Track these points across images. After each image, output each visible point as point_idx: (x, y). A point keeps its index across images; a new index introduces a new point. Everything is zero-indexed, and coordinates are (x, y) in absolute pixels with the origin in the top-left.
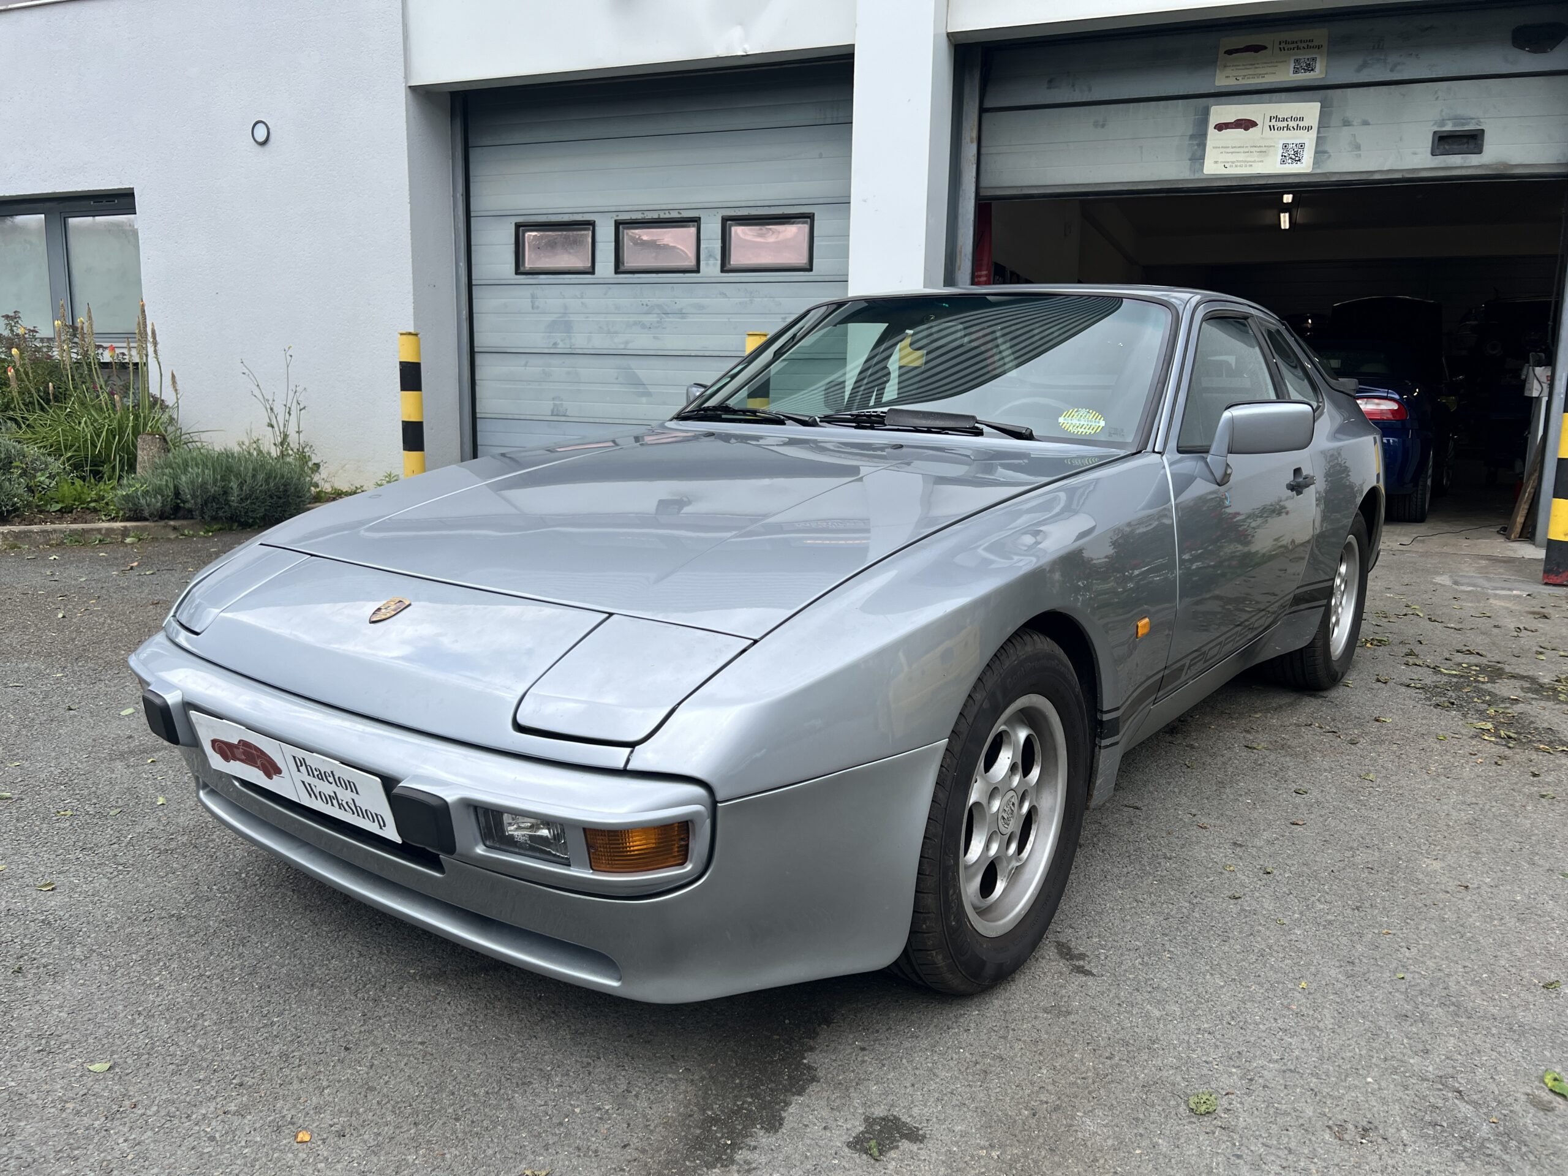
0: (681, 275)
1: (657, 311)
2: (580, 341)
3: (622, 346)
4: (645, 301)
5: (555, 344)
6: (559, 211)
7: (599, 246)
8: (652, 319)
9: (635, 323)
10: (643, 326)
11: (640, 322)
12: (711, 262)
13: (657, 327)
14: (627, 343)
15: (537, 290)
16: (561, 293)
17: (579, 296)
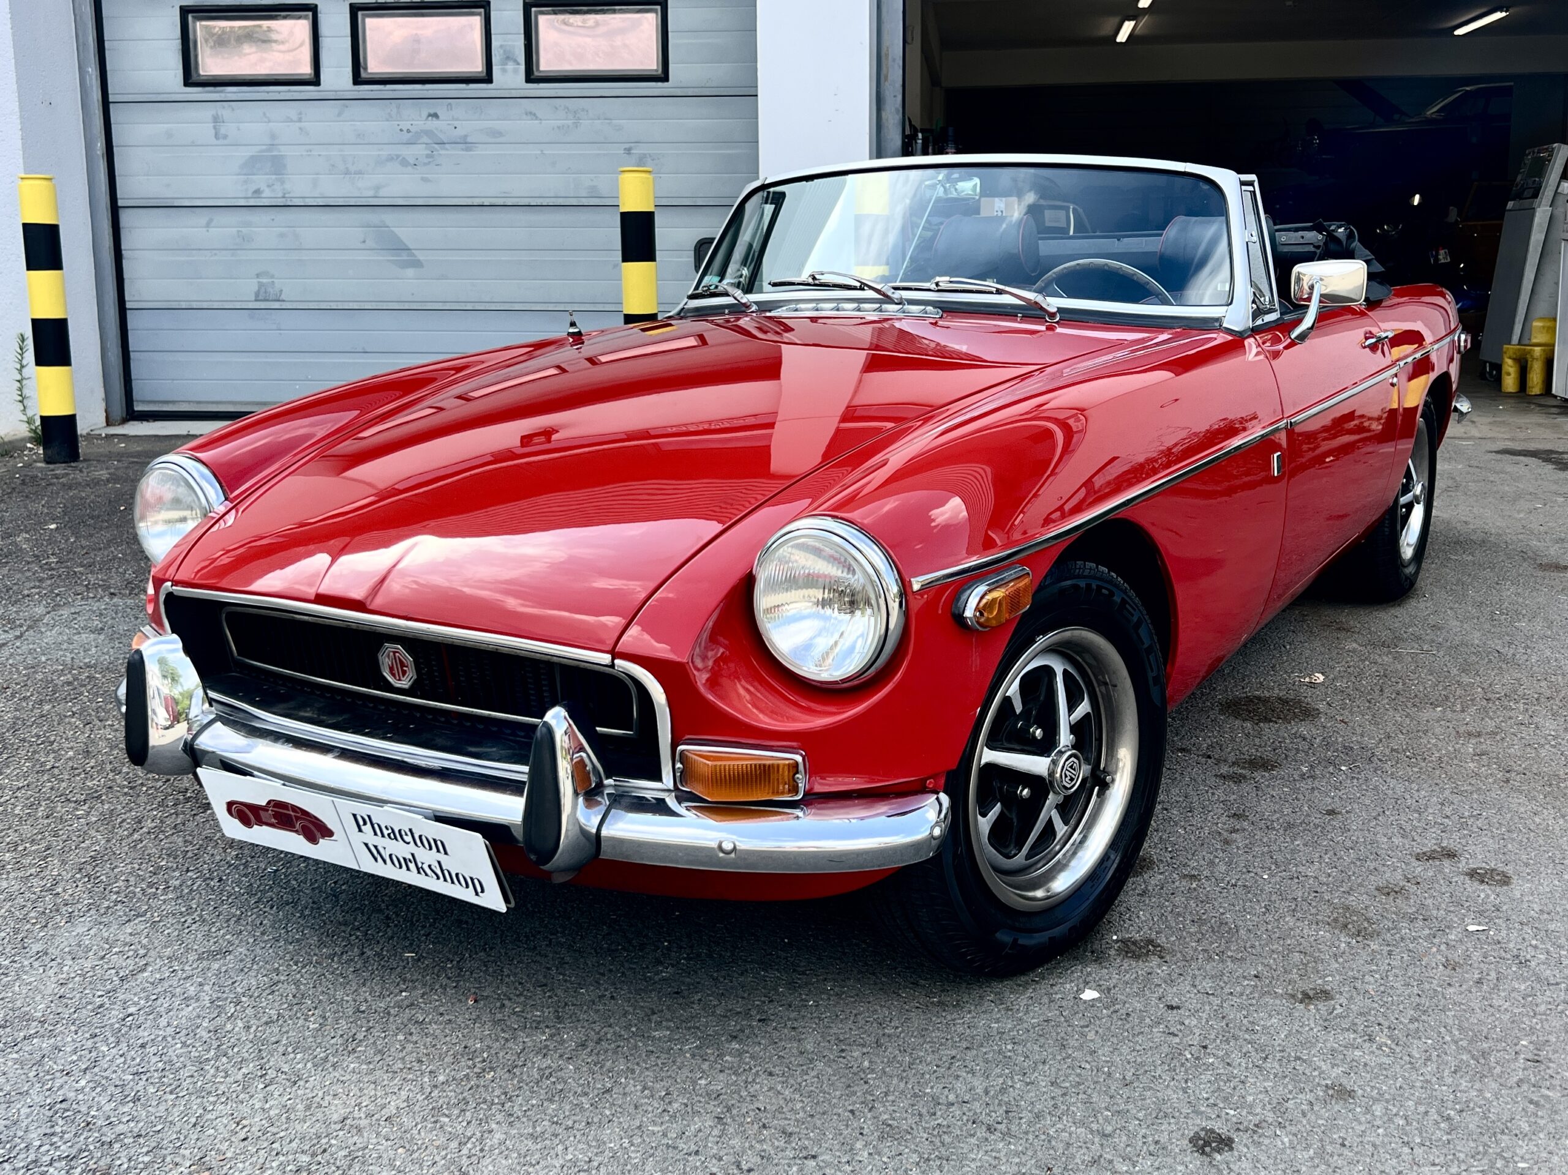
0: (463, 86)
1: (425, 139)
2: (299, 186)
3: (371, 193)
4: (405, 125)
5: (257, 192)
7: (324, 43)
8: (418, 150)
9: (391, 159)
10: (404, 163)
11: (398, 156)
12: (510, 67)
13: (425, 164)
14: (378, 188)
15: (224, 111)
16: (264, 114)
17: (295, 118)
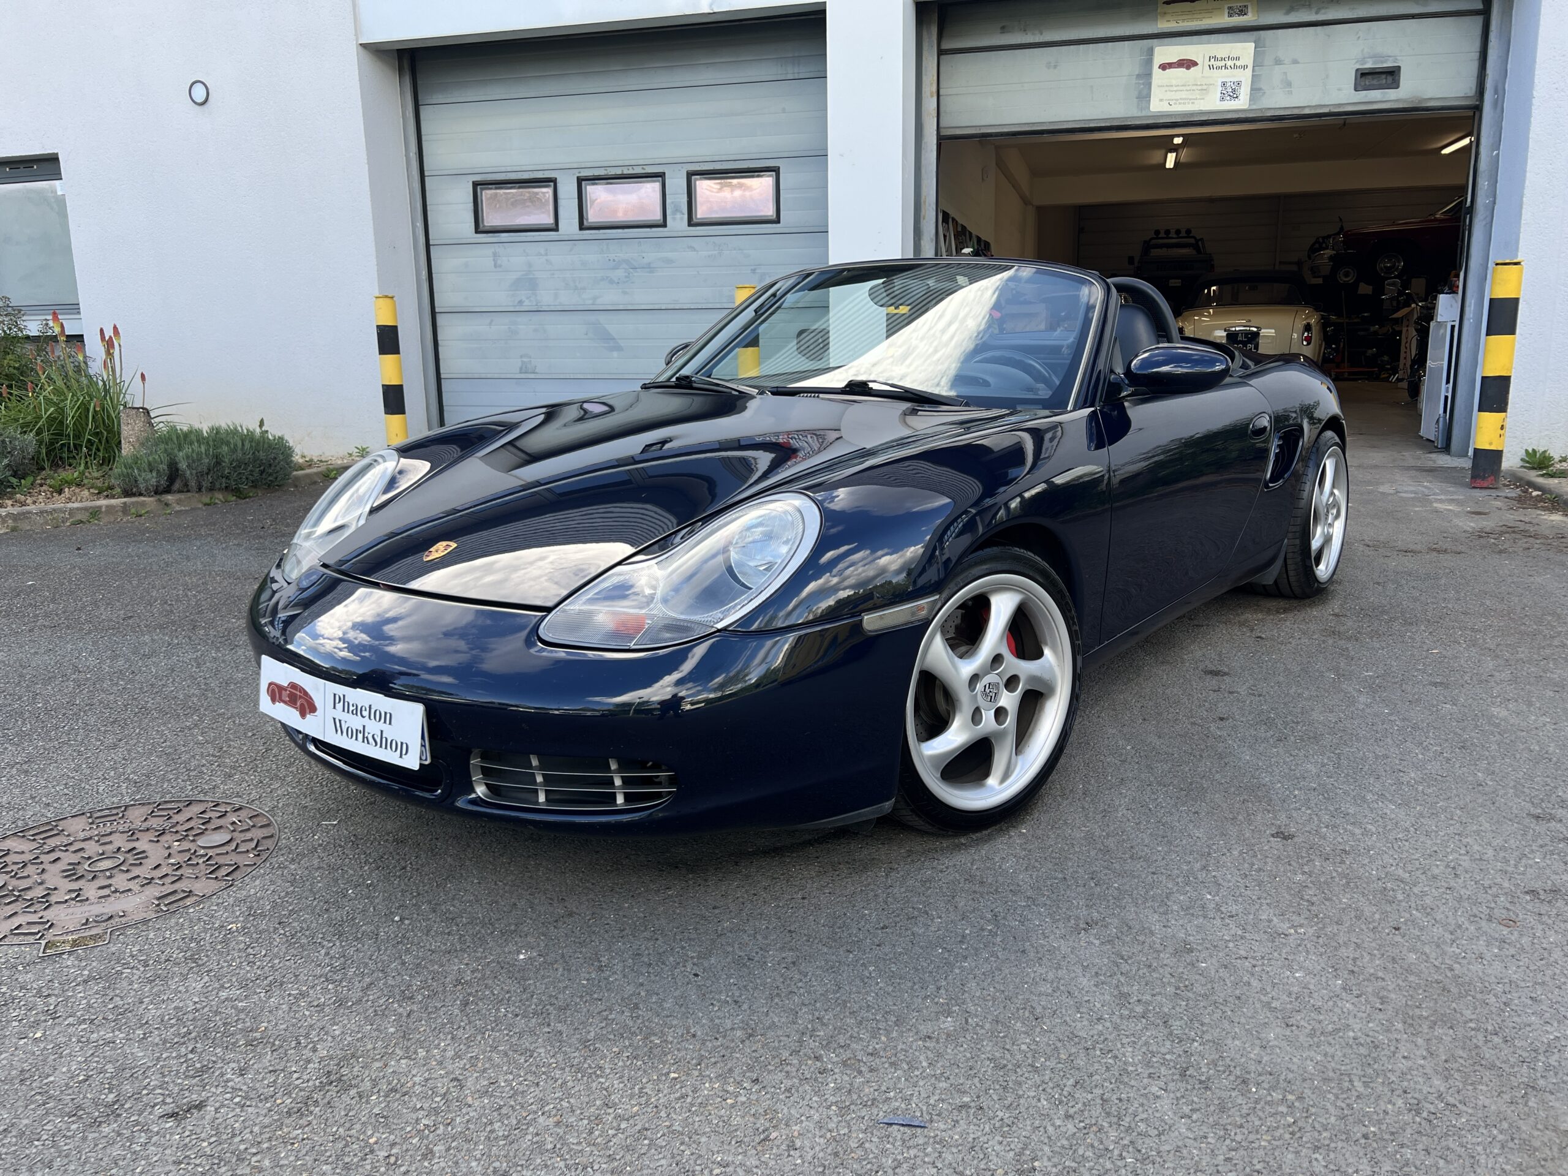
0: (648, 230)
1: (624, 266)
2: (546, 299)
3: (591, 302)
4: (612, 257)
5: (521, 302)
6: (518, 169)
7: (561, 202)
8: (620, 273)
9: (603, 279)
10: (611, 282)
11: (607, 277)
12: (678, 216)
13: (624, 282)
14: (595, 298)
15: (499, 249)
16: (524, 251)
17: (543, 252)
